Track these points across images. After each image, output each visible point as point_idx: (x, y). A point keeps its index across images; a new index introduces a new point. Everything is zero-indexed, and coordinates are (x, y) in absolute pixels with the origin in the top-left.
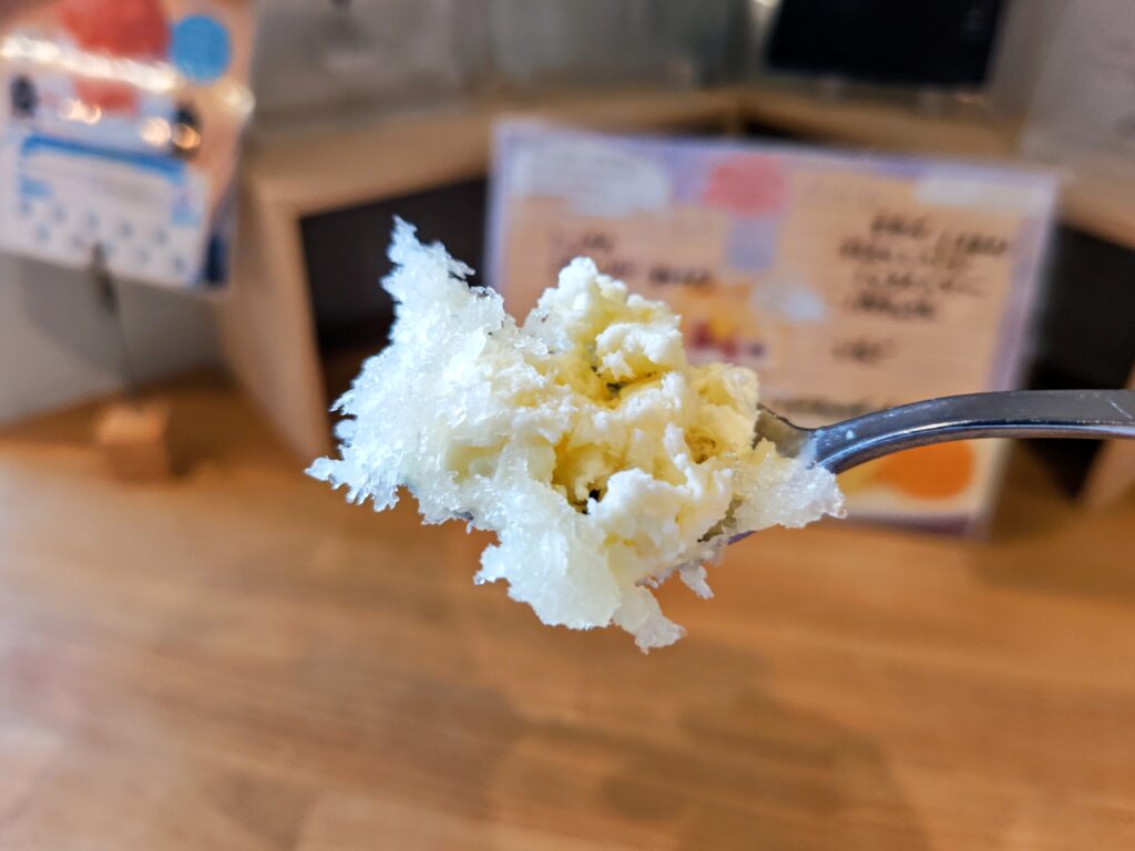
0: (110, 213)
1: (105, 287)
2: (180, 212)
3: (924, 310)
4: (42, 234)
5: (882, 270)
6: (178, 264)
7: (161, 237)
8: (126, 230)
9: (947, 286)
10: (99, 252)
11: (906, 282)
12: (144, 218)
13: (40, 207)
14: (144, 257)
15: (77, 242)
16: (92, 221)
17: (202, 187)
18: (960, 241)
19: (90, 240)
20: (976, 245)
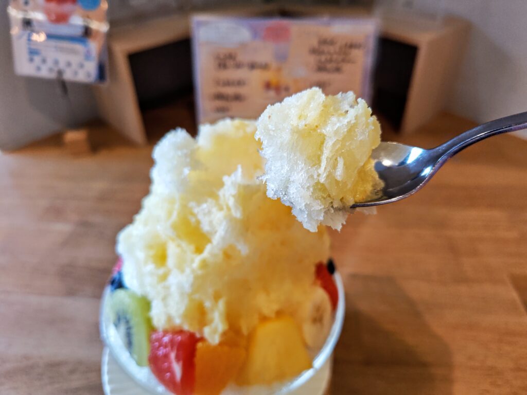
0: (63, 59)
1: (63, 85)
2: (88, 56)
3: (338, 70)
4: (39, 69)
5: (323, 58)
6: (89, 75)
7: (82, 66)
8: (69, 64)
9: (344, 61)
10: (60, 73)
11: (331, 61)
12: (75, 60)
13: (37, 59)
14: (76, 73)
15: (51, 70)
16: (56, 62)
17: (94, 46)
18: (346, 45)
19: (56, 69)
20: (352, 46)
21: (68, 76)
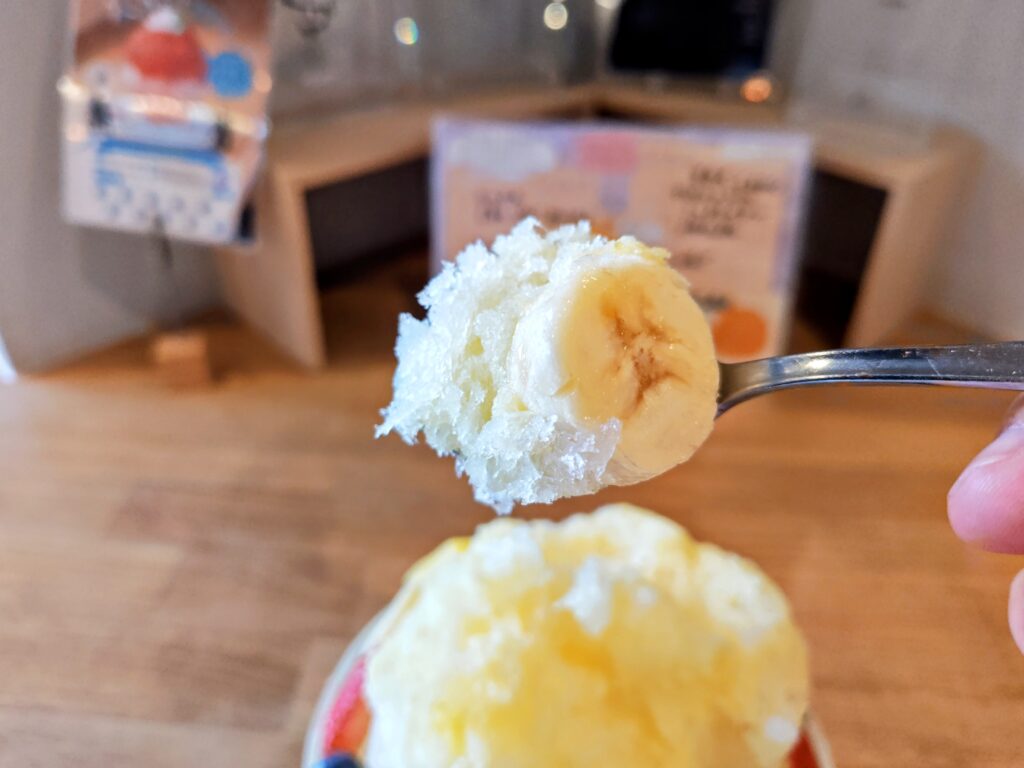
0: (166, 192)
1: (164, 246)
2: (220, 188)
3: (727, 231)
4: (115, 210)
5: (700, 208)
6: (218, 228)
7: (206, 209)
8: (180, 205)
9: (741, 214)
10: (159, 222)
11: (715, 213)
12: (192, 196)
13: (113, 192)
14: (193, 223)
15: (142, 215)
16: (154, 199)
17: (237, 173)
18: (747, 184)
19: (151, 214)
21: (177, 228)
